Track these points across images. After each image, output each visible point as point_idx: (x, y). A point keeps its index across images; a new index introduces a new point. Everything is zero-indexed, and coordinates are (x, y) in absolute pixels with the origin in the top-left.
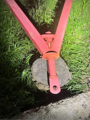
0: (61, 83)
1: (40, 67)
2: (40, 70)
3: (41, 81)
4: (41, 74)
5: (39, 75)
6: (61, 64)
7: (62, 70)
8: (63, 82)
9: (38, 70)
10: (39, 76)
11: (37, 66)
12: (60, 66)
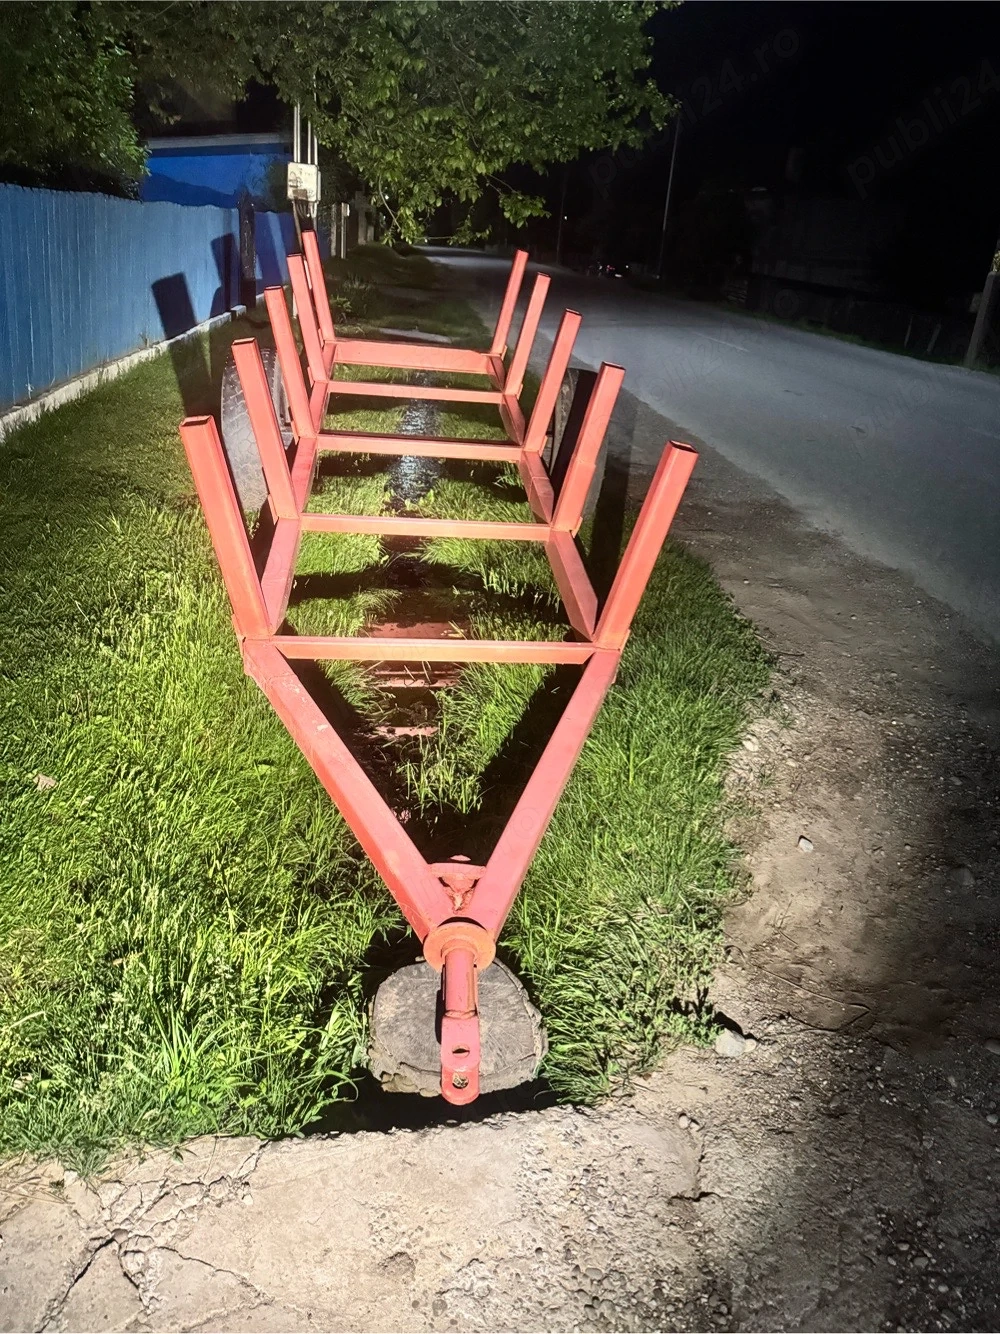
0: (496, 1065)
1: (410, 1002)
2: (408, 1012)
3: (406, 1053)
4: (413, 1029)
5: (403, 1029)
6: (502, 994)
7: (507, 1017)
8: (501, 1064)
9: (402, 1009)
10: (401, 1035)
11: (398, 994)
12: (501, 1001)
